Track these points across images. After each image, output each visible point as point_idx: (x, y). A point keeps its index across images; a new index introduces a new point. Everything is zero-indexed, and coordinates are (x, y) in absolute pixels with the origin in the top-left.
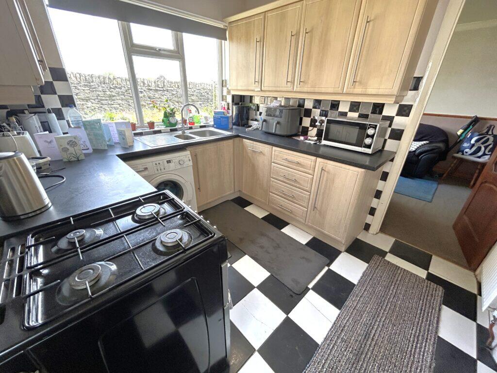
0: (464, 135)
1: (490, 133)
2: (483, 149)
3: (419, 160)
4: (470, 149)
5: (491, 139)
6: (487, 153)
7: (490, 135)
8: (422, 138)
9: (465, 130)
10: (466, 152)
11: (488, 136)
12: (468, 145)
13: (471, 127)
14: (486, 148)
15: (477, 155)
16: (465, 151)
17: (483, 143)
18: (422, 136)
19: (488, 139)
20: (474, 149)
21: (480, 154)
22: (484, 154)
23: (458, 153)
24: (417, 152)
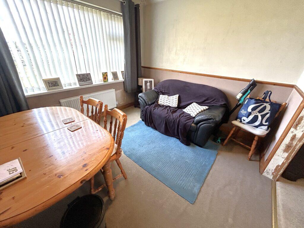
0: (243, 99)
1: (267, 100)
2: (260, 118)
3: (197, 129)
4: (247, 118)
5: (268, 107)
6: (264, 123)
7: (267, 102)
8: (205, 101)
9: (244, 94)
10: (244, 120)
11: (265, 104)
12: (245, 112)
13: (249, 91)
14: (263, 117)
15: (254, 124)
16: (242, 118)
17: (259, 112)
18: (204, 99)
19: (265, 108)
20: (251, 117)
21: (257, 123)
22: (261, 124)
23: (236, 120)
24: (197, 118)
